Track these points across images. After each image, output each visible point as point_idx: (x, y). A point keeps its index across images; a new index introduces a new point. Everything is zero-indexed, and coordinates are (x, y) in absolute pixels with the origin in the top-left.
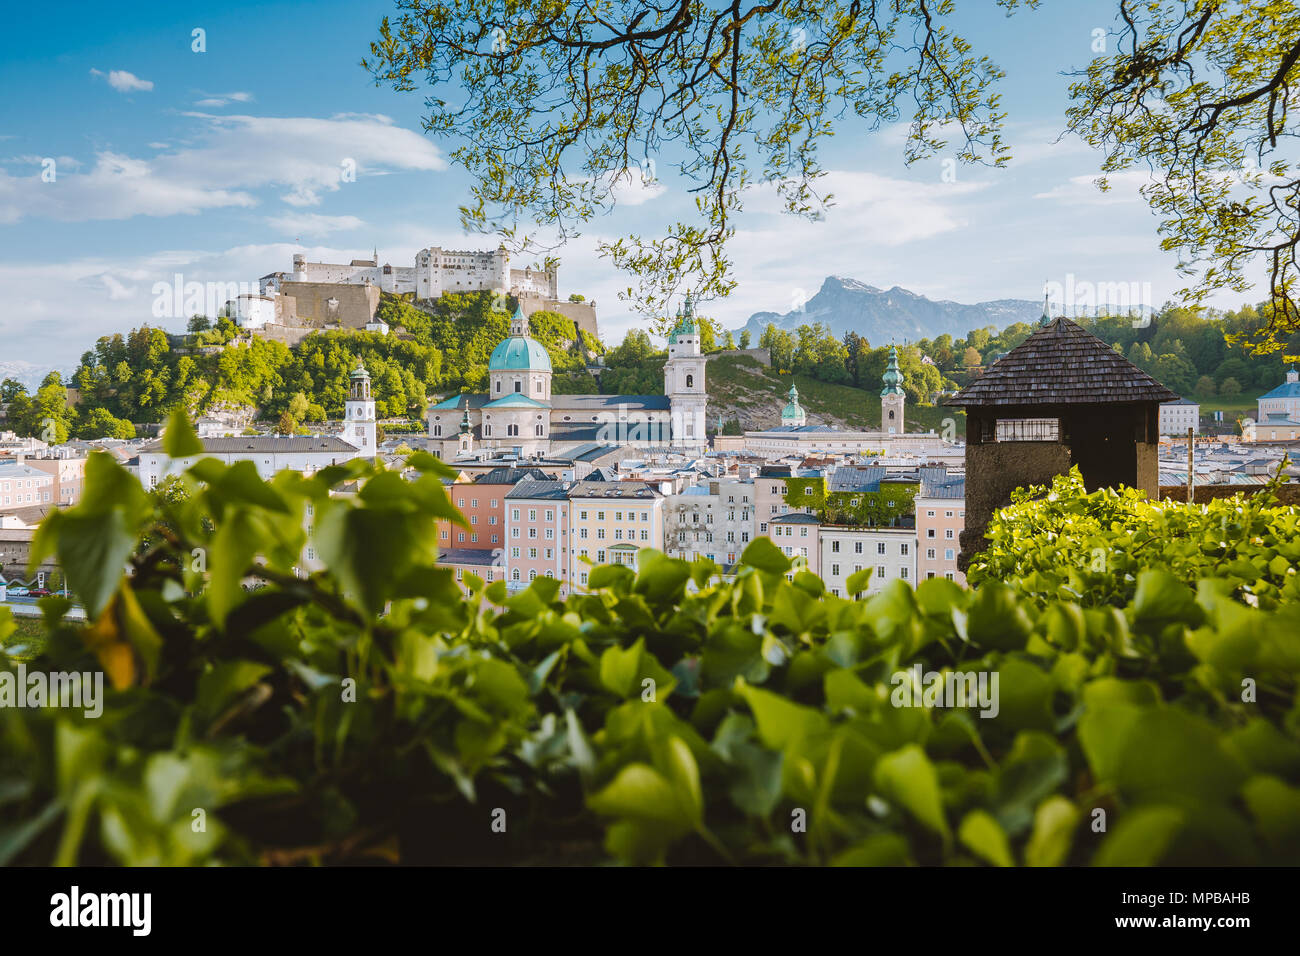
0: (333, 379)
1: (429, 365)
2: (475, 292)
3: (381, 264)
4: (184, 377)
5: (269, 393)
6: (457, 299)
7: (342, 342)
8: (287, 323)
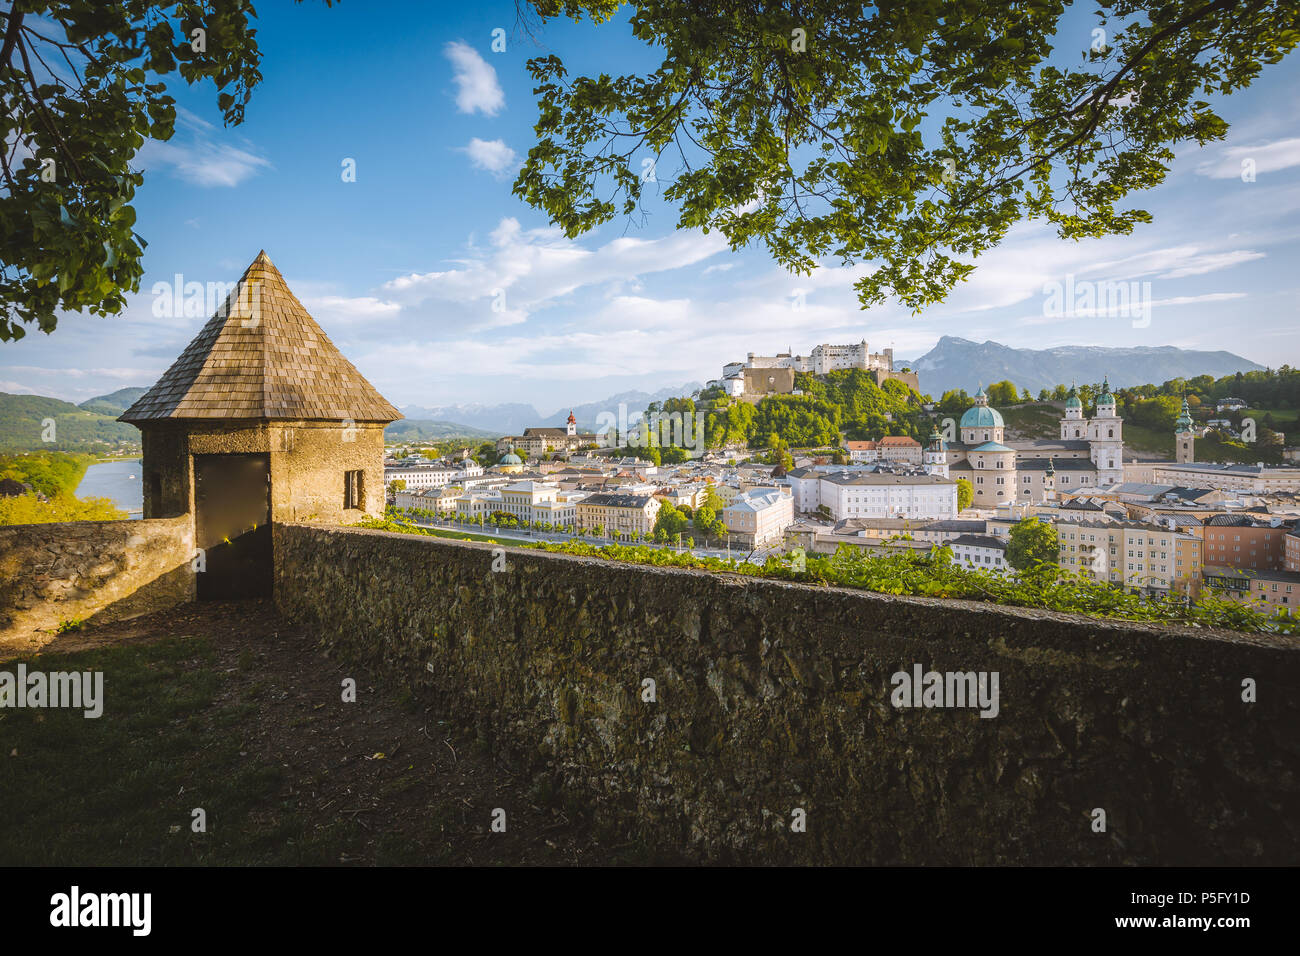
0: (787, 424)
1: (835, 414)
2: (848, 369)
3: (794, 355)
4: (712, 425)
5: (754, 433)
6: (839, 374)
7: (784, 402)
8: (748, 392)
